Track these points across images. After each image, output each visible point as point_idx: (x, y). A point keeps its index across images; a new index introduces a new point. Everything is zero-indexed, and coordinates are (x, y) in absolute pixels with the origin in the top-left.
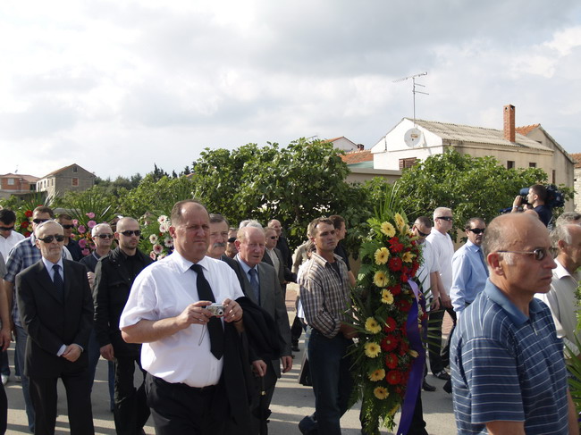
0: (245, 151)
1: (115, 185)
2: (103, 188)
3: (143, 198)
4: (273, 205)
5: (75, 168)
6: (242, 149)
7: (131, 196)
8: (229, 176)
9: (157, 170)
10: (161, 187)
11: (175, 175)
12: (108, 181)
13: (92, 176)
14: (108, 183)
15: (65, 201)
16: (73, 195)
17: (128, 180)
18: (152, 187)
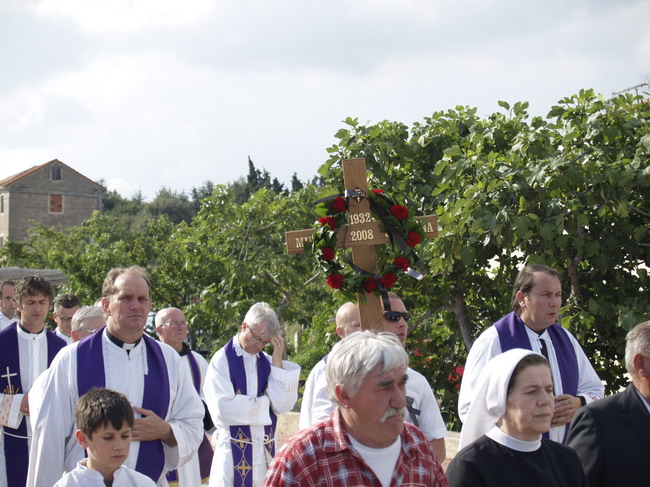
0: (445, 124)
1: (154, 210)
2: (124, 218)
3: (211, 243)
4: (516, 260)
5: (56, 170)
6: (437, 121)
7: (182, 239)
8: (408, 189)
9: (254, 174)
10: (253, 216)
11: (297, 184)
12: (138, 201)
13: (98, 189)
14: (136, 207)
15: (32, 251)
16: (50, 235)
17: (184, 199)
18: (232, 215)
